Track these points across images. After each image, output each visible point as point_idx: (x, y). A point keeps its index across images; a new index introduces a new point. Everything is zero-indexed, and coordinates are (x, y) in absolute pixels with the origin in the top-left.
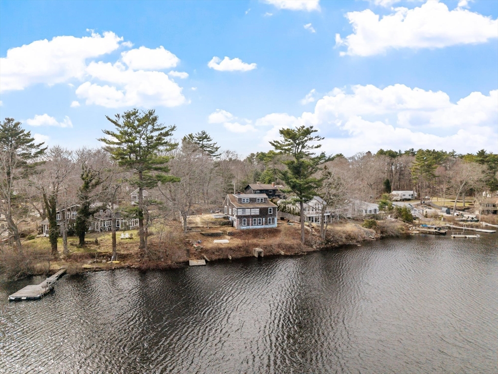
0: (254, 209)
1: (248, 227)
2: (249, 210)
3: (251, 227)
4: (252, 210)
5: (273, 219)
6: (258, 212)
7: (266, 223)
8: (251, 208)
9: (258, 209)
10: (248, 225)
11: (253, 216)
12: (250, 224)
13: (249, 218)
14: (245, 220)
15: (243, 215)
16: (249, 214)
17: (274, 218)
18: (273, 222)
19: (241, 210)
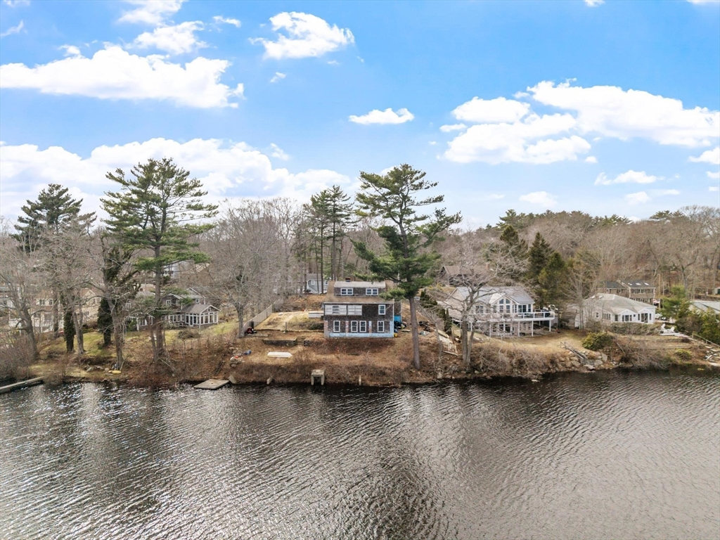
0: (354, 306)
1: (343, 334)
2: (345, 307)
3: (347, 335)
4: (349, 307)
5: (387, 324)
6: (361, 310)
7: (374, 330)
8: (347, 305)
9: (361, 307)
10: (343, 330)
11: (350, 318)
12: (347, 330)
13: (345, 320)
14: (337, 324)
15: (335, 314)
16: (345, 314)
17: (388, 322)
18: (388, 328)
19: (331, 306)
